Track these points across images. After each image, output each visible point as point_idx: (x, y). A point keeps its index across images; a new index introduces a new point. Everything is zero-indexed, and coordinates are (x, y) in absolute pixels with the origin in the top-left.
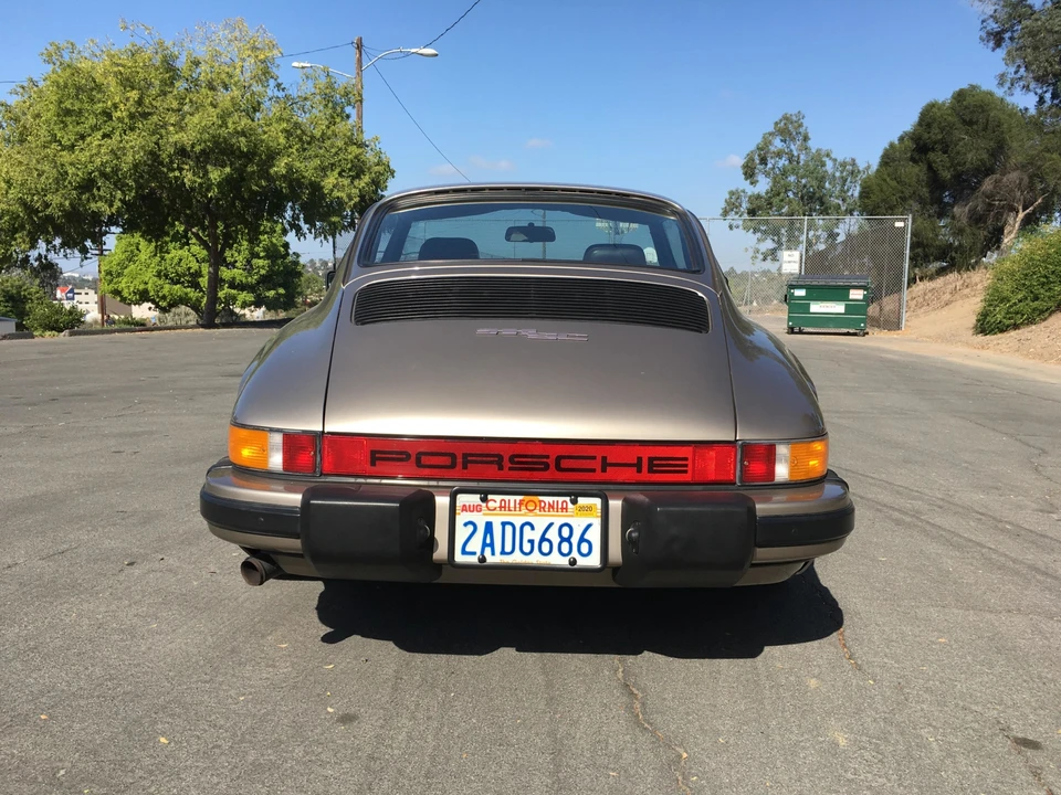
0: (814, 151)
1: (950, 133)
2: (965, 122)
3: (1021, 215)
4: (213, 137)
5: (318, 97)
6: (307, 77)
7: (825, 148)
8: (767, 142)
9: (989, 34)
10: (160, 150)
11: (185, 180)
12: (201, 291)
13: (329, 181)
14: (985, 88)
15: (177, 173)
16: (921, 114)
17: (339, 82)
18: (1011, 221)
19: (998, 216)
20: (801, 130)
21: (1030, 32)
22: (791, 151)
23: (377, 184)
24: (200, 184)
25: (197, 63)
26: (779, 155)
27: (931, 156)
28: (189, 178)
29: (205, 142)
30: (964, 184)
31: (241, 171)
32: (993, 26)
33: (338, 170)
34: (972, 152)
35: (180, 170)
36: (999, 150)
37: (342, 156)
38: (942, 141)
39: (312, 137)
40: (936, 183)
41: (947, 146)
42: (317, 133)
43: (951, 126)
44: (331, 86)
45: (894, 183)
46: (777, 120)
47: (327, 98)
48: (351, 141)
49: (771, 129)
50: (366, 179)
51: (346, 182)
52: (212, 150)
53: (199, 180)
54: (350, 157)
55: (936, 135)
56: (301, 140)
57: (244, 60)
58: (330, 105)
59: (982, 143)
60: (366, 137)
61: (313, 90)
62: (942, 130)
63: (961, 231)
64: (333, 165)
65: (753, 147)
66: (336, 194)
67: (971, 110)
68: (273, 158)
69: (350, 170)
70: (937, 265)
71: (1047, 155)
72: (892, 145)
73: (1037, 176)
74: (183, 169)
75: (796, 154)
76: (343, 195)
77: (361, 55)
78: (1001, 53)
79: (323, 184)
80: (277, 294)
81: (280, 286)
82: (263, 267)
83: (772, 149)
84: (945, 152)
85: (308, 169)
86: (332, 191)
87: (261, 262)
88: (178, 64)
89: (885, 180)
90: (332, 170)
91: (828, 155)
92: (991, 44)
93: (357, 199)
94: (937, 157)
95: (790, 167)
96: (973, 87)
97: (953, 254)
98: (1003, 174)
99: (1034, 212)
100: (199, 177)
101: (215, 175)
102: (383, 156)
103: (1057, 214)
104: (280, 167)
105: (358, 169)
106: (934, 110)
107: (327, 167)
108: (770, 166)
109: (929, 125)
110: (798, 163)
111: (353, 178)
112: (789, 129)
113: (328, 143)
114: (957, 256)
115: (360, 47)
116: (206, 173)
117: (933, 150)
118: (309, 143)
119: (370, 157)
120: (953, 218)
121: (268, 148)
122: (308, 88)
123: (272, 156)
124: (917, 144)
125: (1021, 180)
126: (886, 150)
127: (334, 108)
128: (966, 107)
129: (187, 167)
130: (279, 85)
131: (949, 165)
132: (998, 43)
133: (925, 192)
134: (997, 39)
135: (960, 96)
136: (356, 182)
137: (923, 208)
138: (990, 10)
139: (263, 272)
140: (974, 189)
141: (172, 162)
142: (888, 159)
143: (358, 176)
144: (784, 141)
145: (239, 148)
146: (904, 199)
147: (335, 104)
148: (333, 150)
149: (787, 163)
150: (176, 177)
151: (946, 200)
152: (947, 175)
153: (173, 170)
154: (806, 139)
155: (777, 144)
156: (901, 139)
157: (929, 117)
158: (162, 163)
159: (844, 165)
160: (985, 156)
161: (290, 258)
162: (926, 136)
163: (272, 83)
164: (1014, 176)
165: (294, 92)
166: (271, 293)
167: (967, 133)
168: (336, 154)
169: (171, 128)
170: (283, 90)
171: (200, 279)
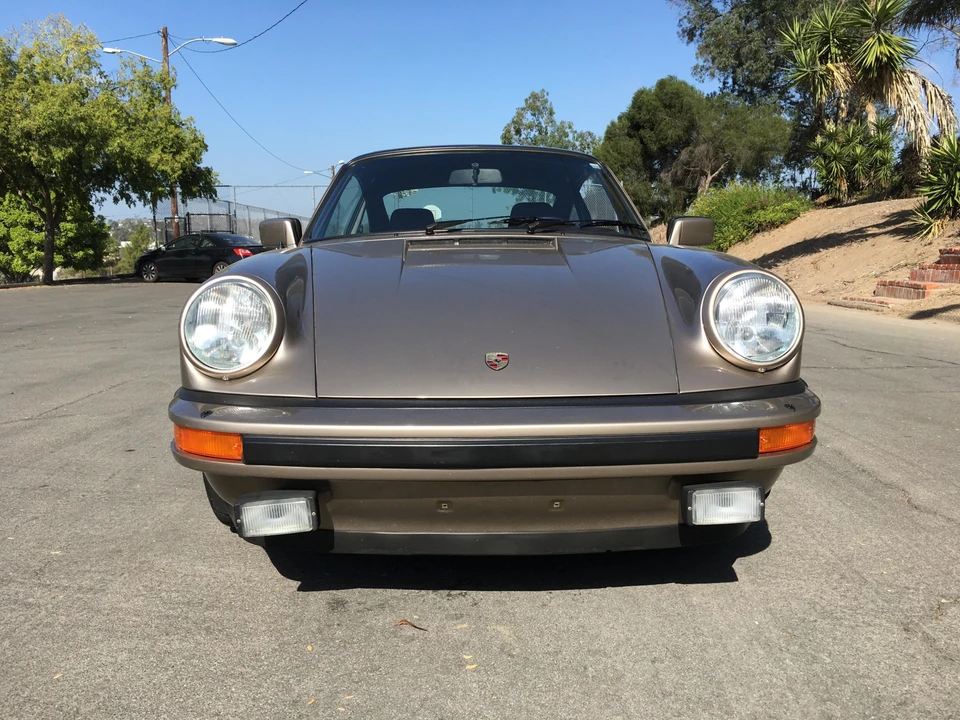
0: (558, 123)
1: (654, 115)
2: (665, 106)
3: (710, 178)
4: (57, 122)
5: (137, 83)
6: (126, 66)
7: (567, 120)
8: (520, 115)
9: (684, 31)
10: (8, 134)
11: (32, 159)
12: (11, 253)
13: (154, 157)
14: (680, 78)
15: (25, 154)
16: (634, 98)
17: (155, 70)
18: (702, 182)
19: (693, 180)
20: (548, 105)
21: (713, 33)
22: (540, 123)
23: (195, 157)
24: (45, 162)
25: (30, 57)
26: (530, 127)
27: (642, 132)
28: (35, 157)
29: (49, 127)
30: (667, 154)
31: (79, 150)
32: (687, 25)
33: (160, 147)
34: (672, 130)
35: (28, 150)
36: (692, 126)
37: (164, 135)
38: (649, 121)
39: (137, 120)
40: (647, 155)
41: (654, 125)
42: (142, 116)
43: (656, 109)
44: (148, 74)
45: (615, 154)
46: (527, 97)
47: (145, 85)
48: (170, 122)
49: (523, 105)
50: (186, 154)
51: (168, 157)
52: (54, 133)
53: (44, 159)
54: (171, 136)
55: (644, 116)
56: (127, 121)
57: (68, 52)
58: (149, 90)
59: (679, 123)
60: (183, 118)
61: (132, 77)
62: (649, 111)
63: (666, 192)
64: (156, 143)
65: (509, 121)
66: (161, 168)
67: (669, 98)
68: (107, 139)
69: (171, 146)
70: (652, 218)
71: (726, 132)
72: (613, 123)
73: (719, 149)
74: (30, 150)
75: (544, 125)
76: (167, 168)
77: (166, 42)
78: (694, 47)
79: (149, 159)
80: (86, 254)
81: (89, 247)
82: (71, 230)
83: (524, 121)
84: (652, 130)
85: (135, 147)
86: (157, 165)
87: (69, 226)
88: (14, 58)
89: (608, 152)
90: (156, 147)
91: (570, 127)
92: (686, 38)
93: (180, 172)
94: (646, 133)
95: (539, 137)
96: (671, 78)
97: (662, 209)
98: (695, 147)
99: (720, 175)
100: (43, 156)
101: (58, 154)
102: (198, 134)
103: (738, 176)
104: (113, 146)
105: (178, 146)
106: (643, 95)
107: (151, 144)
108: (523, 136)
109: (640, 108)
110: (546, 134)
111: (175, 154)
112: (537, 104)
113: (150, 124)
114: (665, 211)
115: (165, 36)
116: (49, 152)
117: (643, 128)
118: (134, 124)
119: (188, 136)
120: (661, 181)
121: (102, 129)
122: (128, 75)
123: (106, 137)
124: (632, 123)
125: (708, 151)
126: (609, 127)
127: (152, 93)
128: (666, 94)
129: (32, 148)
130: (101, 73)
131: (655, 139)
132: (691, 39)
133: (639, 160)
134: (690, 34)
135: (662, 84)
136: (178, 157)
137: (638, 174)
138: (684, 12)
139: (70, 234)
140: (675, 158)
141: (20, 144)
142: (611, 134)
143: (178, 152)
144: (534, 115)
145: (79, 131)
146: (623, 167)
147: (153, 89)
148: (156, 131)
149: (537, 134)
150: (23, 157)
151: (656, 166)
152: (654, 148)
153: (21, 151)
154: (551, 113)
155: (529, 118)
156: (620, 118)
157: (639, 101)
158: (11, 146)
159: (581, 136)
160: (681, 133)
161: (96, 221)
162: (638, 116)
163: (94, 71)
164: (703, 148)
165: (113, 78)
166: (81, 254)
167: (667, 115)
168: (158, 133)
169: (18, 116)
170: (105, 77)
171: (9, 243)
